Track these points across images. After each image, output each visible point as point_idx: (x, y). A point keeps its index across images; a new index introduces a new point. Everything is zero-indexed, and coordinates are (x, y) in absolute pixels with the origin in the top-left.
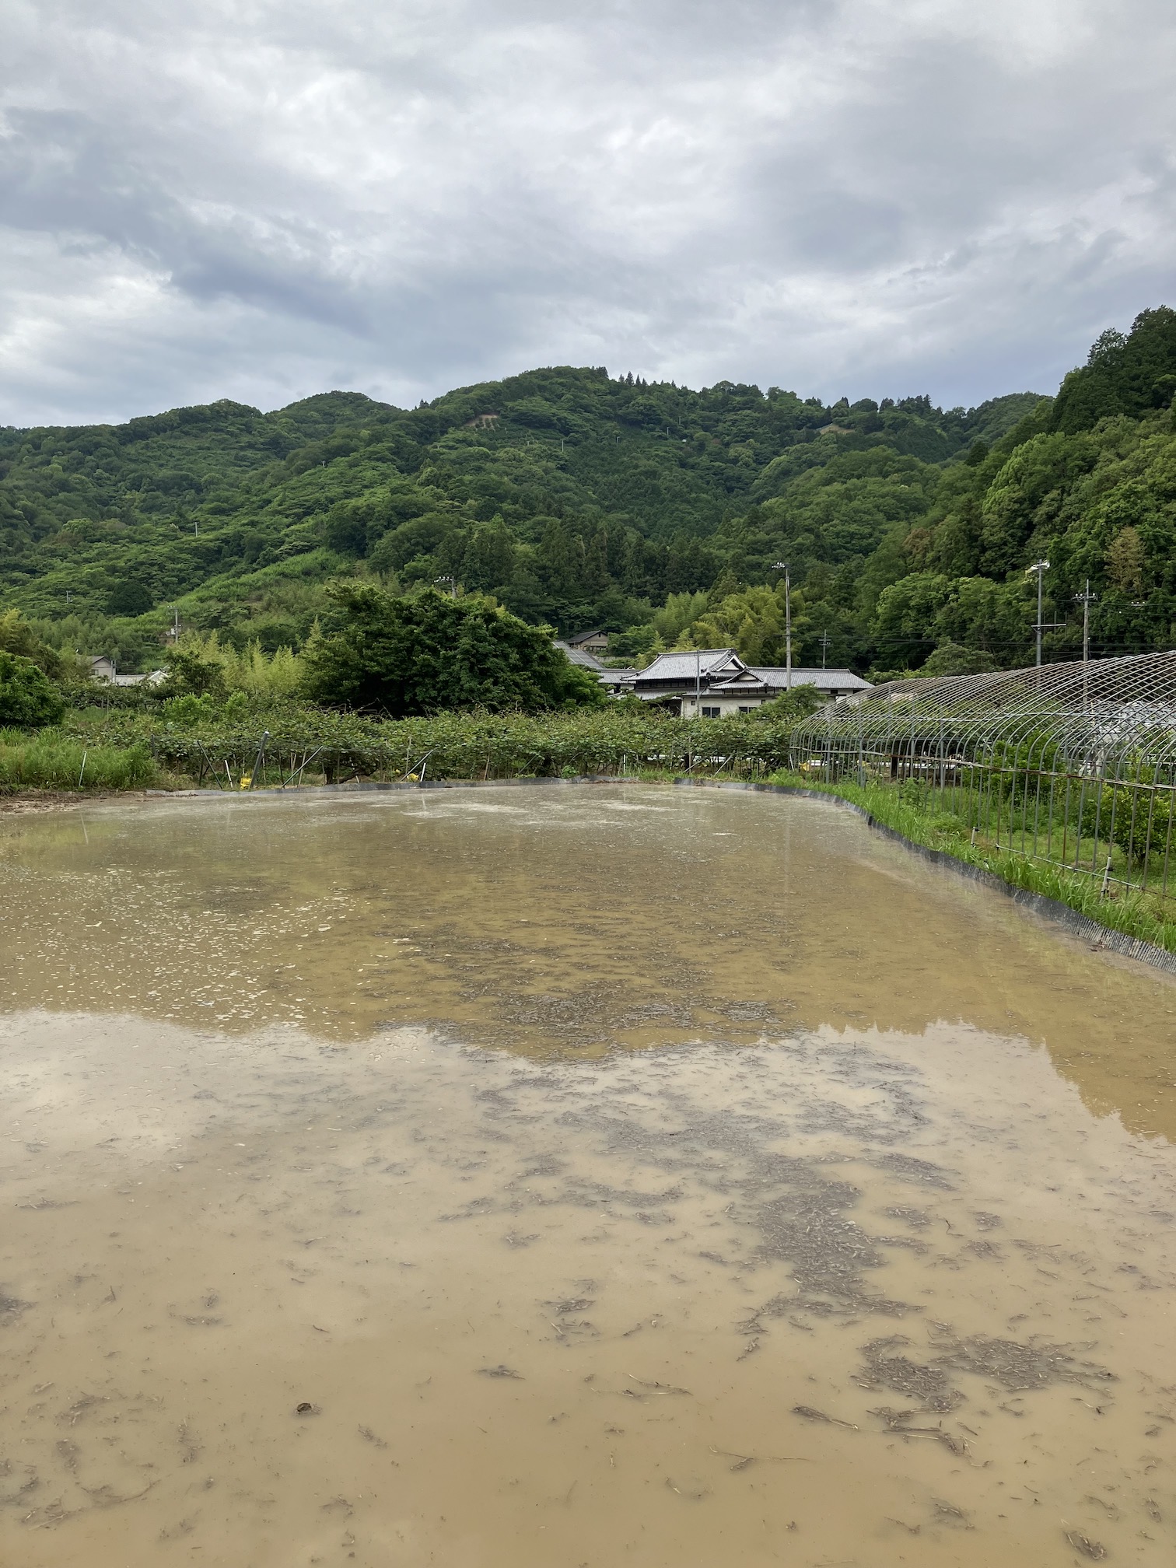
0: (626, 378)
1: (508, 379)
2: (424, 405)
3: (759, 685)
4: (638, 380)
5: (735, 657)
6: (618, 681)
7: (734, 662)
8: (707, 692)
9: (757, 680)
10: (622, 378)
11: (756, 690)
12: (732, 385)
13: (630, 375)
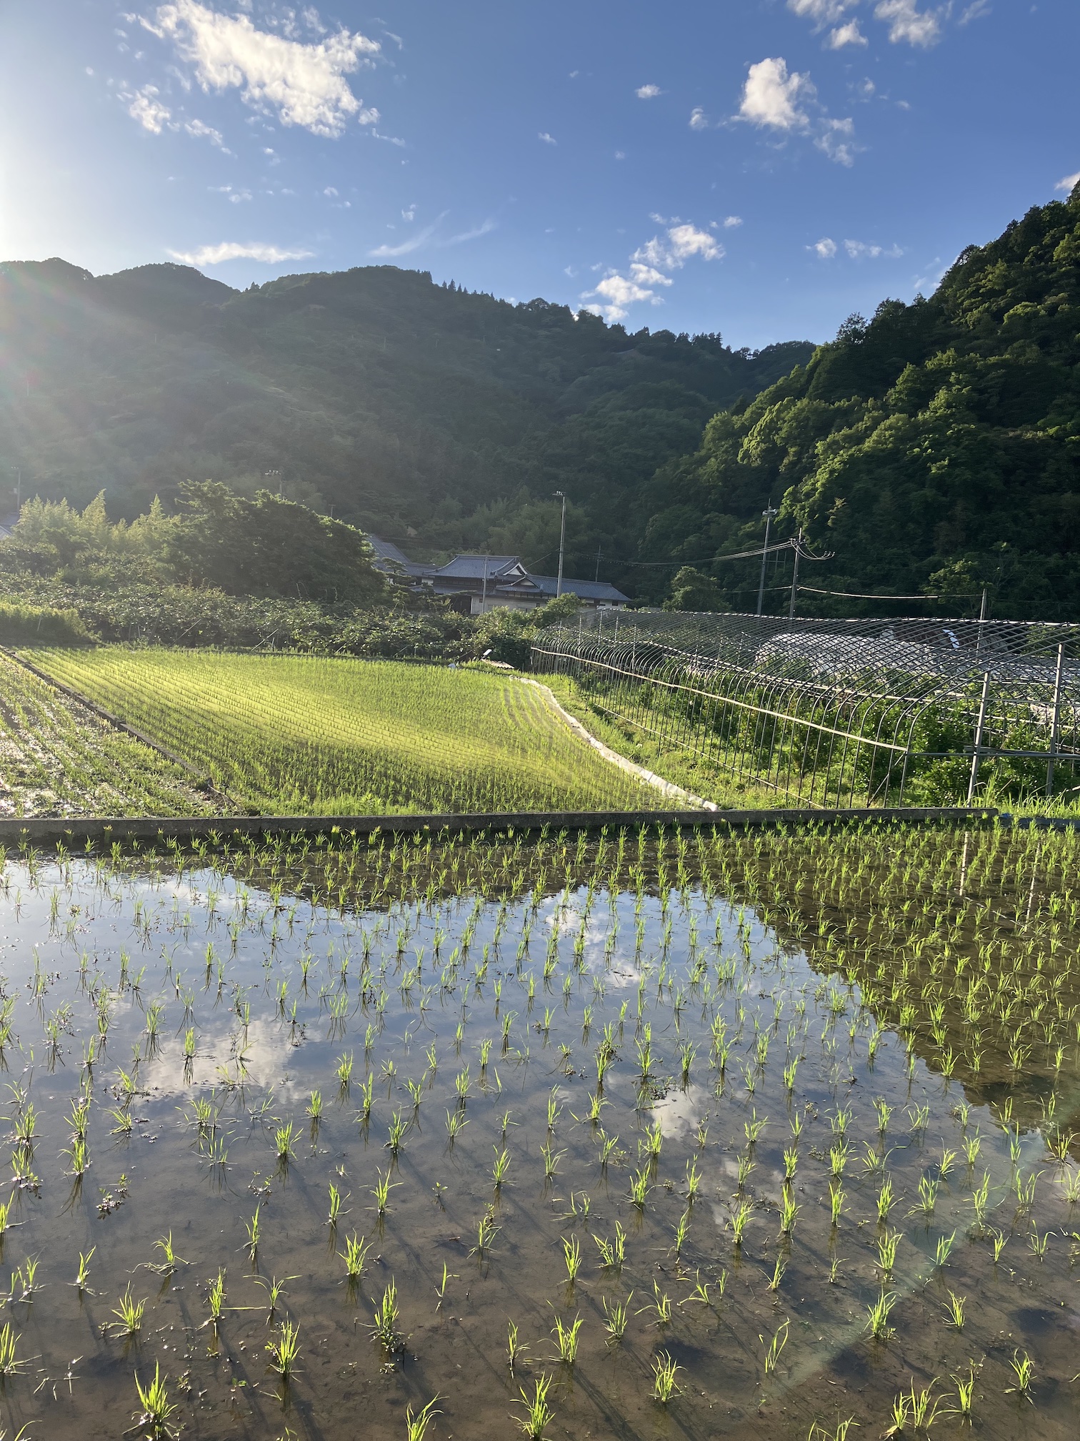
0: (448, 284)
1: (338, 273)
2: (254, 287)
3: (537, 591)
4: (460, 288)
5: (519, 564)
6: (419, 574)
7: (518, 568)
8: (494, 593)
9: (535, 586)
10: (445, 284)
11: (535, 594)
12: (546, 303)
13: (452, 282)
